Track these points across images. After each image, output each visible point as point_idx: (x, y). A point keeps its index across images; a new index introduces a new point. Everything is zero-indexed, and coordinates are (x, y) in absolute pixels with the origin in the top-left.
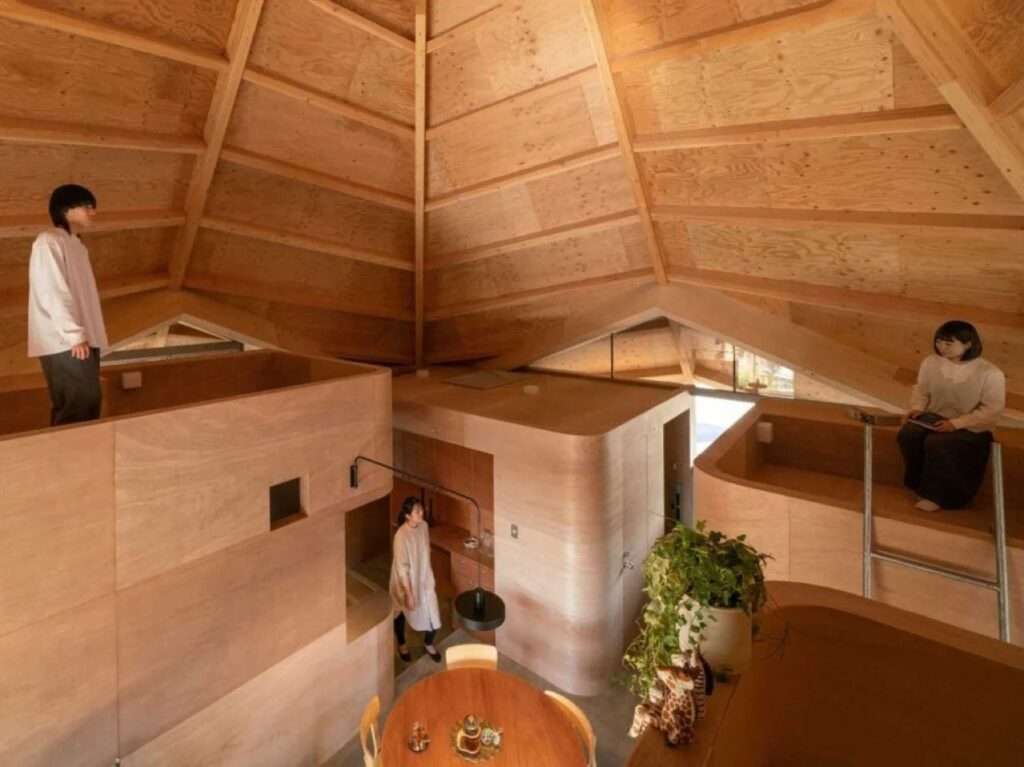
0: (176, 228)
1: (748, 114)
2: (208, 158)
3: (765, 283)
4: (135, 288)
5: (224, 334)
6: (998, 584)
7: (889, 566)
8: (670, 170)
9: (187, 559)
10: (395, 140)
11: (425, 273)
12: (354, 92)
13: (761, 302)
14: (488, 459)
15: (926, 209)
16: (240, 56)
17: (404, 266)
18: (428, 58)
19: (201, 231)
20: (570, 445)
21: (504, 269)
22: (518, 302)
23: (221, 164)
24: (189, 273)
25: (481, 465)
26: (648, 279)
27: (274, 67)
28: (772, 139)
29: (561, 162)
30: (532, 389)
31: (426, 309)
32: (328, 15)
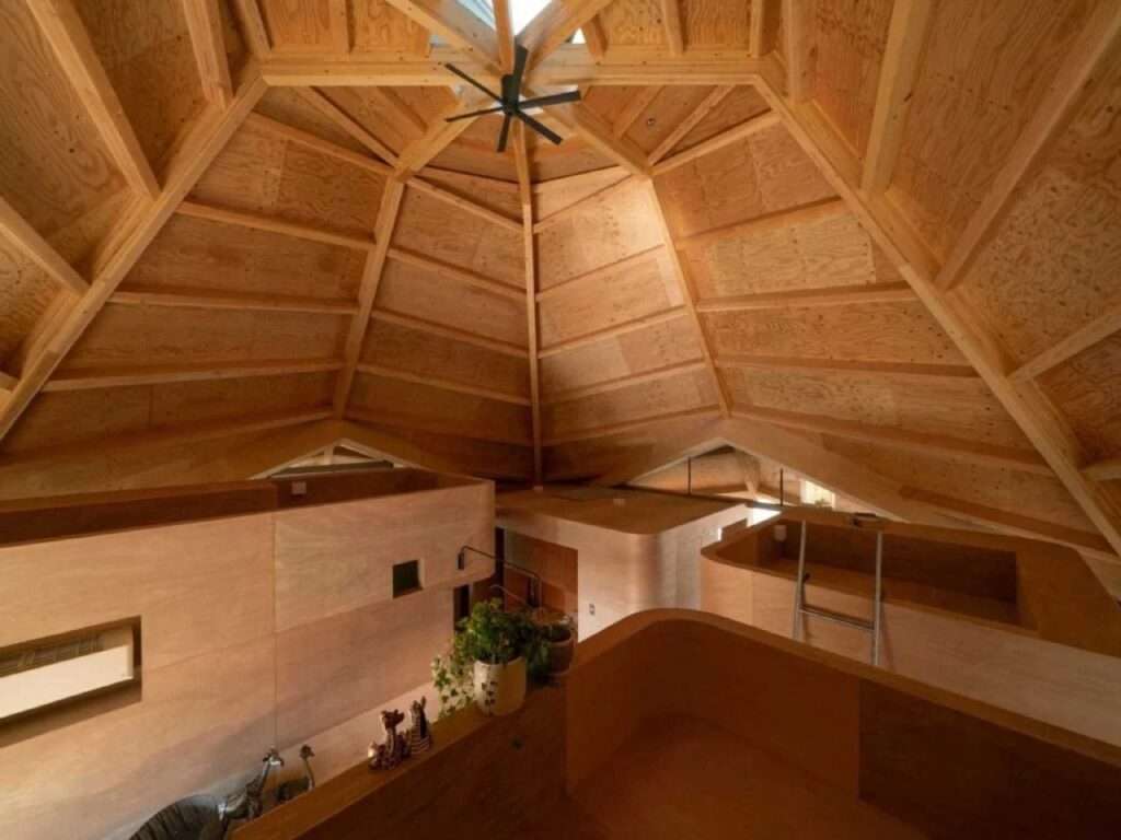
0: (337, 371)
1: (777, 284)
2: (362, 315)
3: (802, 418)
4: (304, 418)
5: (377, 455)
6: (873, 628)
7: (813, 619)
8: (726, 327)
9: (329, 614)
10: (511, 302)
11: (541, 408)
12: (477, 264)
13: (801, 433)
14: (574, 553)
15: (907, 360)
16: (384, 238)
17: (524, 402)
18: (535, 238)
19: (357, 373)
20: (632, 541)
21: (604, 406)
22: (616, 431)
23: (371, 322)
24: (348, 406)
25: (569, 558)
26: (715, 414)
27: (413, 246)
28: (796, 305)
29: (641, 320)
30: (619, 502)
31: (543, 436)
32: (454, 206)
